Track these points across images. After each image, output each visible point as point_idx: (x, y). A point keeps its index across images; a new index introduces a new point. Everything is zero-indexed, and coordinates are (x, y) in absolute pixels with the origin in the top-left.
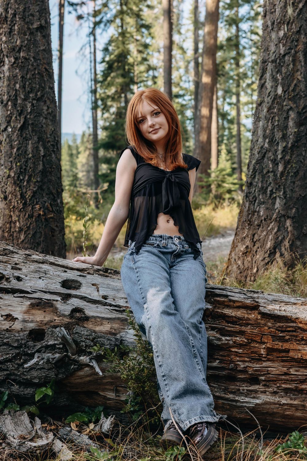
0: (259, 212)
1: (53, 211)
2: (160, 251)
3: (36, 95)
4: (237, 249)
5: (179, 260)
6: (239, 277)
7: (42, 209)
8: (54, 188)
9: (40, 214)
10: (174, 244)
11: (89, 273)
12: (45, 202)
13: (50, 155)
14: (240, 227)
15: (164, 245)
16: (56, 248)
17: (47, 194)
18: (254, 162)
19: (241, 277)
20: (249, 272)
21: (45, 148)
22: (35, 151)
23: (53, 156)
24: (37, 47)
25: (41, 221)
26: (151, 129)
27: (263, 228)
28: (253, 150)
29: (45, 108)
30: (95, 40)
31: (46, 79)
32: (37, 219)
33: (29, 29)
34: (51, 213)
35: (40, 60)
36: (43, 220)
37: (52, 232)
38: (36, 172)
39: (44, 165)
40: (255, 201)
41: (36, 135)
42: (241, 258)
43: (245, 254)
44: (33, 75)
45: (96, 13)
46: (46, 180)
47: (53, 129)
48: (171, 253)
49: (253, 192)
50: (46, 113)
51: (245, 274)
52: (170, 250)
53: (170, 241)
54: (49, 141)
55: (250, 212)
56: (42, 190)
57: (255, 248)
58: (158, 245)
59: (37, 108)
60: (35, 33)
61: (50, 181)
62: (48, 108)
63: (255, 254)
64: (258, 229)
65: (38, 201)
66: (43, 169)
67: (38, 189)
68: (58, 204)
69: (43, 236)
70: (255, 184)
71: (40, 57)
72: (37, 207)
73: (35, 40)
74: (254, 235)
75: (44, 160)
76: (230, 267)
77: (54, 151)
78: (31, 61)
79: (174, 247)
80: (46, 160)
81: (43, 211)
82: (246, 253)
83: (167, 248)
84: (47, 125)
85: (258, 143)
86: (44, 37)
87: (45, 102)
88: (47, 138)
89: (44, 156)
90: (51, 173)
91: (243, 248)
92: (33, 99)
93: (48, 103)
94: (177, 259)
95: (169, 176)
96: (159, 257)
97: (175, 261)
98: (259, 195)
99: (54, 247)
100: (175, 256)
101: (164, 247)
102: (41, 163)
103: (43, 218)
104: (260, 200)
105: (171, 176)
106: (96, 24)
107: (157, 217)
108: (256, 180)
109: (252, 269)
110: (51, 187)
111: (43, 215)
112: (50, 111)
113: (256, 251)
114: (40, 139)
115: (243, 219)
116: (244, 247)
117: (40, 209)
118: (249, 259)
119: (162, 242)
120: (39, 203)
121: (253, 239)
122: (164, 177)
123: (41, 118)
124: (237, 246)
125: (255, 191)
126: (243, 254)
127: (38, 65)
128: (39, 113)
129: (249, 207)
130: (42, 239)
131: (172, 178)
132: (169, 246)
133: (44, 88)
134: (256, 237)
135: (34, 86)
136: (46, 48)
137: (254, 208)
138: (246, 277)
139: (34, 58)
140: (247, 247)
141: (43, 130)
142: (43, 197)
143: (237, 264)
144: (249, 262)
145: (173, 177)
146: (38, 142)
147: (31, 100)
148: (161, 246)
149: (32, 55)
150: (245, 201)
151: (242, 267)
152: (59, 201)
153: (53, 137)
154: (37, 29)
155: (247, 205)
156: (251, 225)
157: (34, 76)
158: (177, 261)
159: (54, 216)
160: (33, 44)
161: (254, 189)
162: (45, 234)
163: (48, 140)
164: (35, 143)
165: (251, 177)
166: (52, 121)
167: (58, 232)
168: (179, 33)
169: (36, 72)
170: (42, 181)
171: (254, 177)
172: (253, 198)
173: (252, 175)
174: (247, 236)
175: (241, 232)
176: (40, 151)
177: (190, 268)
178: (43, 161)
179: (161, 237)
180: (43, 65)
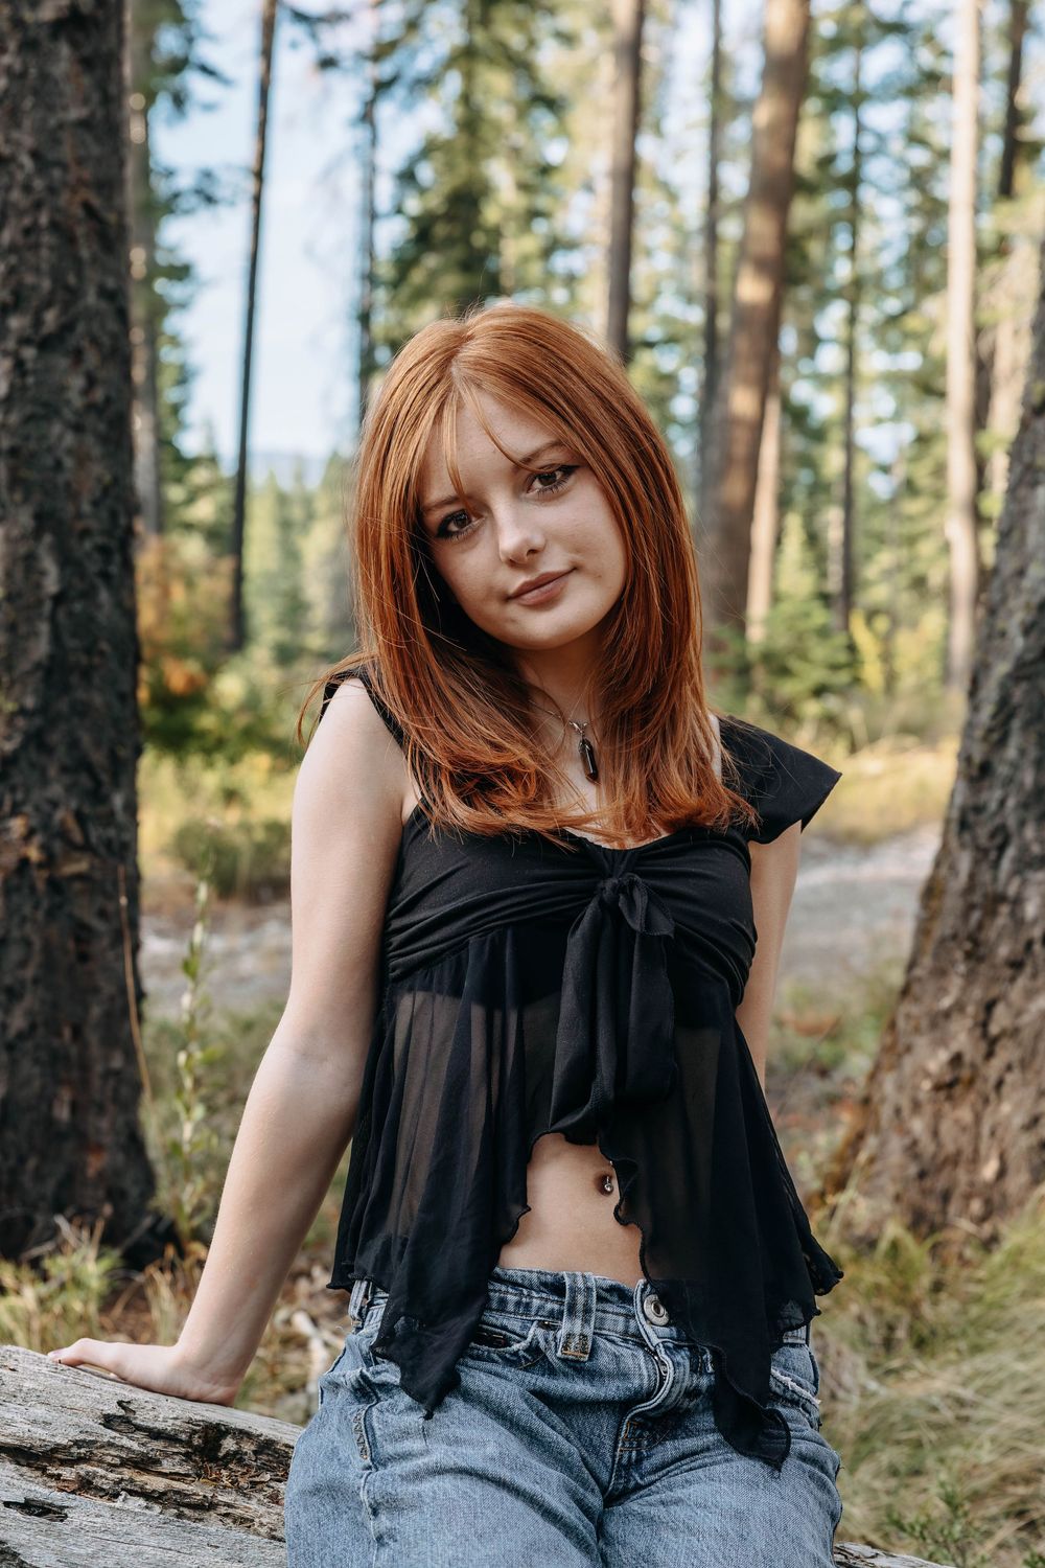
0: (1018, 902)
1: (86, 847)
2: (541, 1395)
3: (38, 322)
4: (908, 1063)
5: (670, 1449)
6: (913, 1194)
7: (37, 839)
8: (98, 744)
9: (24, 862)
10: (640, 1342)
11: (85, 1485)
12: (55, 804)
13: (89, 594)
14: (927, 961)
15: (572, 1353)
16: (96, 1011)
17: (64, 769)
18: (1002, 668)
19: (925, 1193)
20: (962, 1176)
21: (65, 560)
22: (19, 574)
23: (104, 596)
24: (51, 108)
25: (33, 889)
26: (518, 580)
27: (1034, 976)
28: (1002, 613)
29: (77, 382)
30: (374, 141)
31: (85, 253)
32: (15, 881)
33: (18, 23)
34: (77, 855)
35: (64, 167)
36: (41, 886)
37: (78, 940)
38: (17, 672)
39: (56, 637)
40: (1002, 849)
41: (26, 500)
42: (928, 1109)
43: (947, 1088)
44: (27, 232)
45: (382, 51)
46: (63, 705)
47: (107, 478)
48: (621, 1407)
49: (993, 806)
50: (77, 401)
51: (941, 1183)
52: (611, 1390)
53: (615, 1322)
54: (85, 533)
55: (977, 898)
56: (45, 749)
57: (994, 1069)
58: (534, 1349)
59: (38, 384)
60: (46, 44)
61: (82, 710)
62: (91, 381)
63: (993, 1096)
64: (1013, 980)
65: (19, 796)
66: (52, 657)
67: (24, 746)
68: (112, 814)
69: (36, 959)
70: (1002, 770)
71: (66, 152)
72: (17, 825)
73: (44, 77)
74: (989, 1007)
75: (61, 615)
76: (872, 1142)
77: (105, 576)
78: (21, 167)
79: (640, 1370)
80: (71, 614)
81: (44, 848)
82: (951, 1085)
83: (592, 1375)
84: (82, 459)
85: (1026, 583)
86: (87, 63)
87: (78, 356)
88: (79, 516)
89: (59, 599)
90: (86, 674)
91: (936, 1062)
92: (24, 341)
93: (92, 359)
94: (653, 1442)
95: (618, 889)
96: (532, 1438)
97: (640, 1460)
98: (1022, 824)
99: (86, 1008)
100: (642, 1426)
101: (576, 1368)
102: (44, 628)
103: (40, 878)
104: (1024, 849)
105: (626, 890)
106: (382, 87)
107: (525, 1160)
108: (1011, 752)
109: (976, 1160)
110: (86, 739)
111: (41, 866)
112: (99, 395)
113: (1000, 1084)
114: (44, 521)
115: (944, 926)
116: (944, 1056)
117: (28, 837)
118: (965, 1114)
119: (562, 1333)
120: (28, 809)
121: (985, 1025)
122: (590, 892)
123: (56, 428)
124: (909, 1049)
125: (1002, 803)
126: (938, 1088)
127: (52, 190)
128: (46, 405)
129: (972, 876)
130: (29, 972)
131: (631, 902)
132: (604, 1361)
133: (74, 294)
134: (1001, 1019)
135: (29, 279)
136: (92, 115)
137: (995, 879)
138: (946, 1197)
139: (35, 155)
140: (957, 1060)
141: (61, 479)
142: (45, 782)
143: (904, 1131)
144: (964, 1129)
145: (640, 899)
146: (37, 534)
147: (11, 344)
148: (554, 1356)
149: (28, 141)
150: (954, 843)
151: (927, 1146)
152: (118, 801)
153: (104, 514)
154: (58, 27)
155: (965, 862)
156: (981, 959)
157: (32, 239)
158: (656, 1460)
159: (92, 867)
160: (36, 93)
161: (998, 794)
162: (47, 948)
163: (80, 525)
164: (23, 537)
165: (985, 739)
166: (104, 440)
167: (105, 942)
168: (658, 131)
169: (44, 219)
170: (43, 709)
171: (1002, 742)
172: (993, 835)
173: (990, 731)
174: (959, 1007)
175: (931, 987)
176: (43, 573)
177: (739, 1516)
178: (53, 619)
179: (556, 1287)
180: (74, 191)
